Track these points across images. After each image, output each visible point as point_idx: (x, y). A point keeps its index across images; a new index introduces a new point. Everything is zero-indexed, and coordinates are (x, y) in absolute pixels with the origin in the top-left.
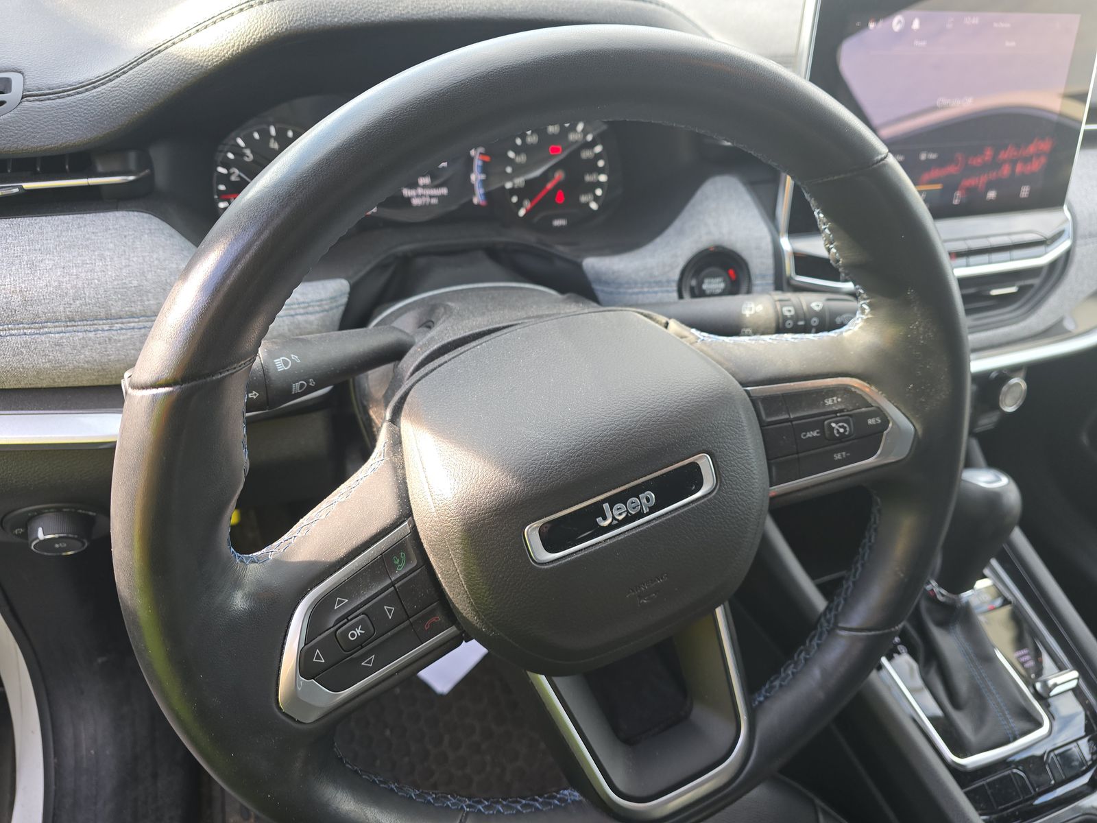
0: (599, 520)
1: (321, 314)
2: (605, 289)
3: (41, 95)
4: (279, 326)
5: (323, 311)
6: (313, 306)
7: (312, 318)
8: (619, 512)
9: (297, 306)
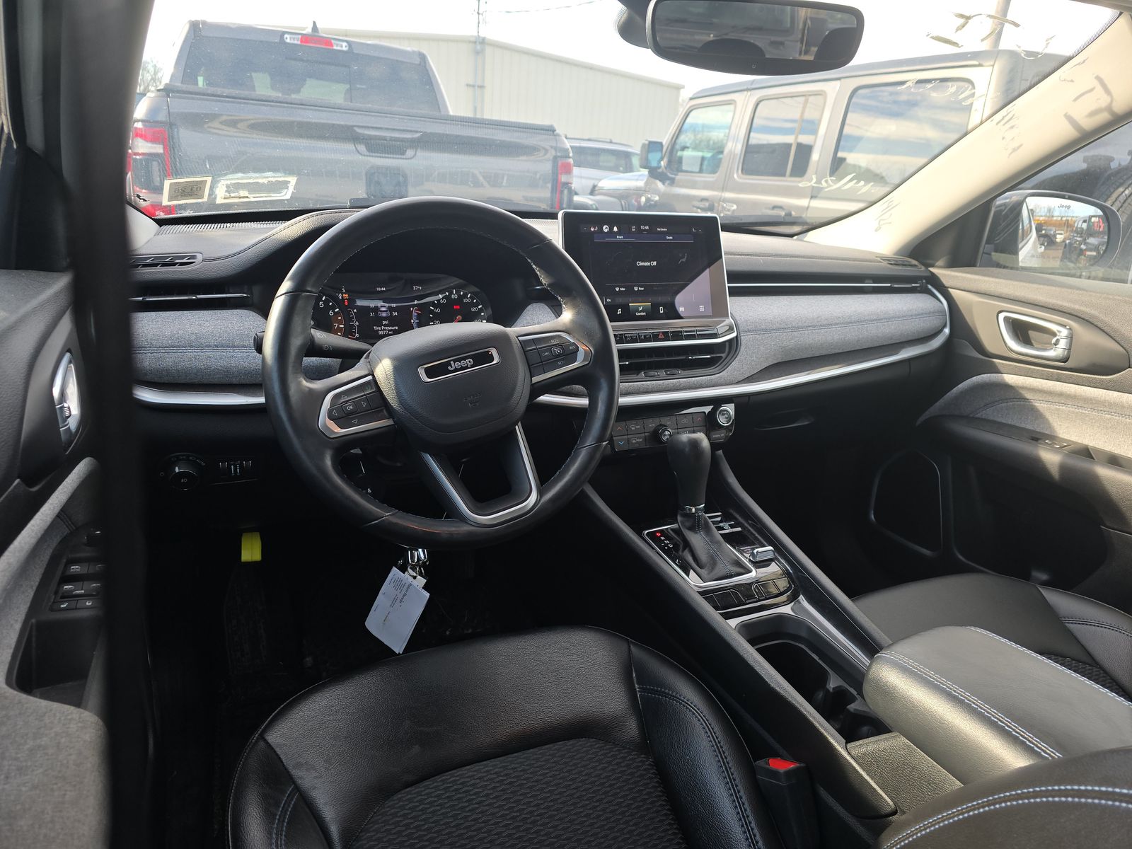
0: (449, 368)
3: (209, 260)
8: (457, 365)
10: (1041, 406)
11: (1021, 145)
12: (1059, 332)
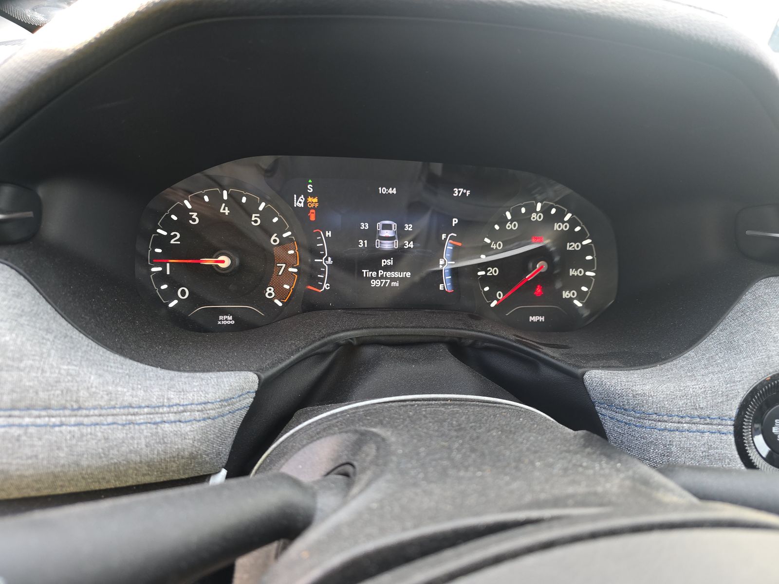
1: (202, 424)
2: (619, 416)
4: (133, 438)
5: (204, 419)
6: (192, 411)
7: (186, 428)
9: (165, 409)
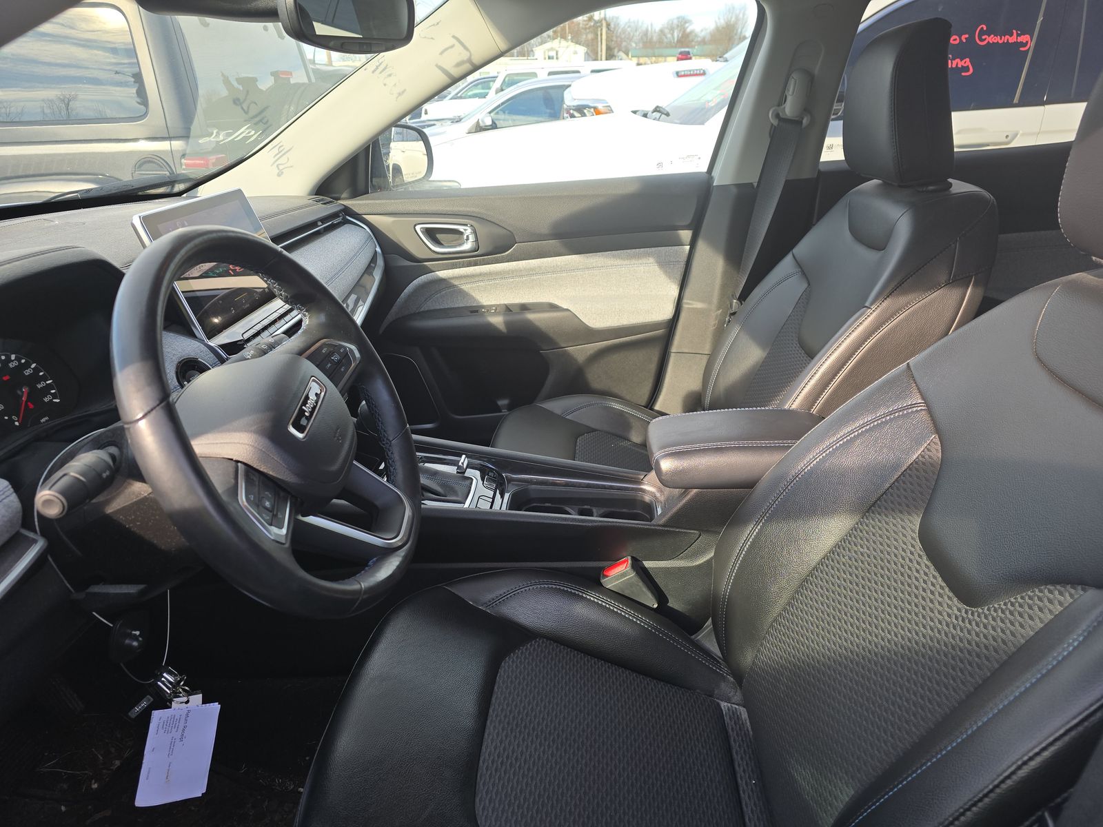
10: (465, 287)
11: (405, 90)
12: (465, 230)
